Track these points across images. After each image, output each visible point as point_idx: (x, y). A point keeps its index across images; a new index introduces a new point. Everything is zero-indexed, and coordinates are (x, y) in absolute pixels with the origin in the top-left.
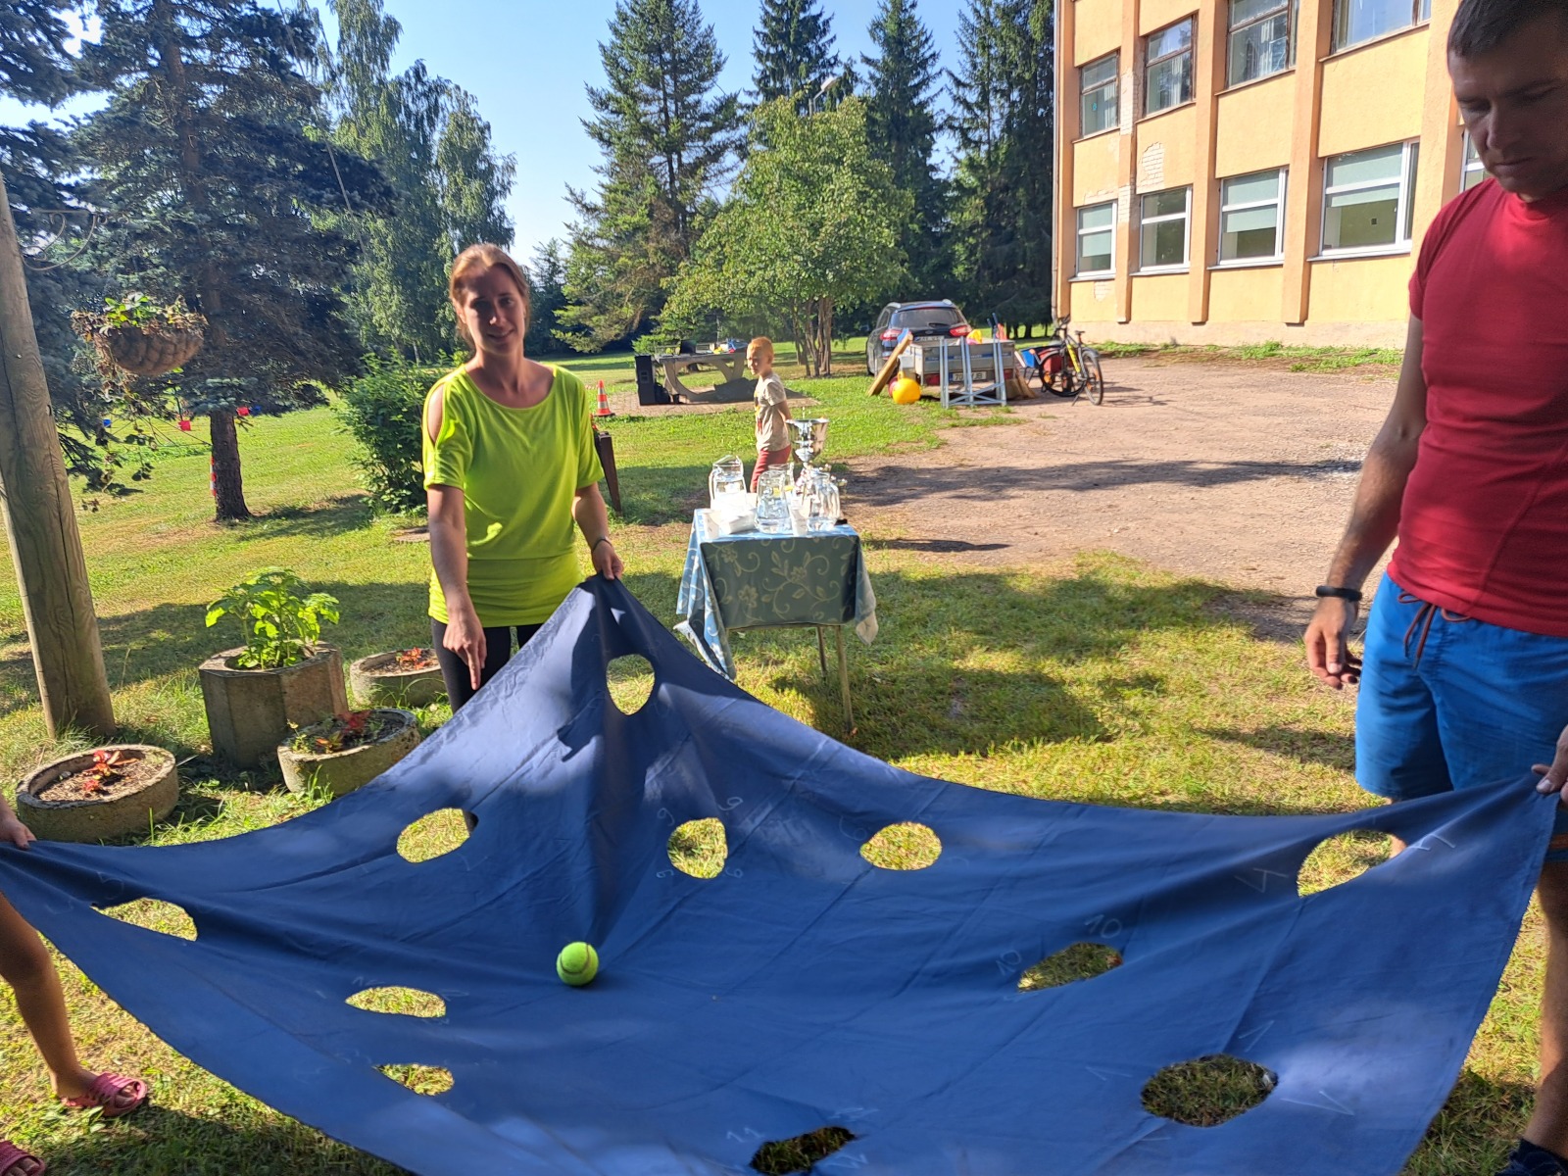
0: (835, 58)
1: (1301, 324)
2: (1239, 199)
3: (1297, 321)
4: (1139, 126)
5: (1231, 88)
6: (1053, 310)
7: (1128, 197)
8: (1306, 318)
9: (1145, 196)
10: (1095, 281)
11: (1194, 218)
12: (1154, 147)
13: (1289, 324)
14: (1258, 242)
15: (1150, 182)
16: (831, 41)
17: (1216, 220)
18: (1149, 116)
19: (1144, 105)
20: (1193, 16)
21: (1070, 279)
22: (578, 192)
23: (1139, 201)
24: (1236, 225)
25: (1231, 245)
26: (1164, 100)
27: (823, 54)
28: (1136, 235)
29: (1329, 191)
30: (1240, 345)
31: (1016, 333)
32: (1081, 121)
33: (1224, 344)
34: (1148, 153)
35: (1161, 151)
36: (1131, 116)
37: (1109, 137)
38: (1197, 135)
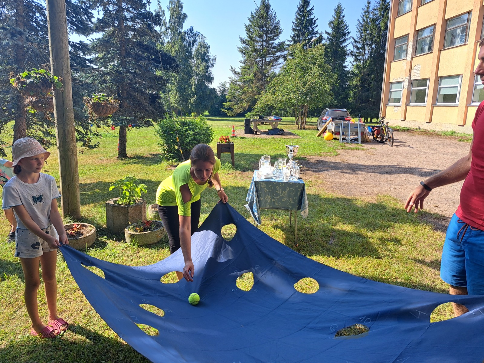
0: (317, 32)
1: (463, 126)
2: (445, 83)
3: (462, 124)
4: (413, 58)
5: (445, 48)
6: (380, 114)
7: (408, 81)
8: (465, 124)
9: (413, 80)
10: (395, 106)
11: (430, 89)
12: (418, 65)
13: (459, 125)
14: (450, 98)
15: (415, 76)
16: (316, 26)
17: (437, 90)
18: (417, 55)
19: (416, 52)
20: (435, 25)
21: (386, 105)
22: (234, 68)
23: (411, 82)
24: (443, 92)
25: (441, 98)
26: (422, 50)
27: (313, 30)
28: (409, 93)
29: (476, 83)
30: (442, 131)
31: (367, 120)
32: (394, 56)
33: (436, 130)
34: (416, 67)
35: (420, 67)
36: (411, 55)
37: (403, 61)
38: (432, 62)
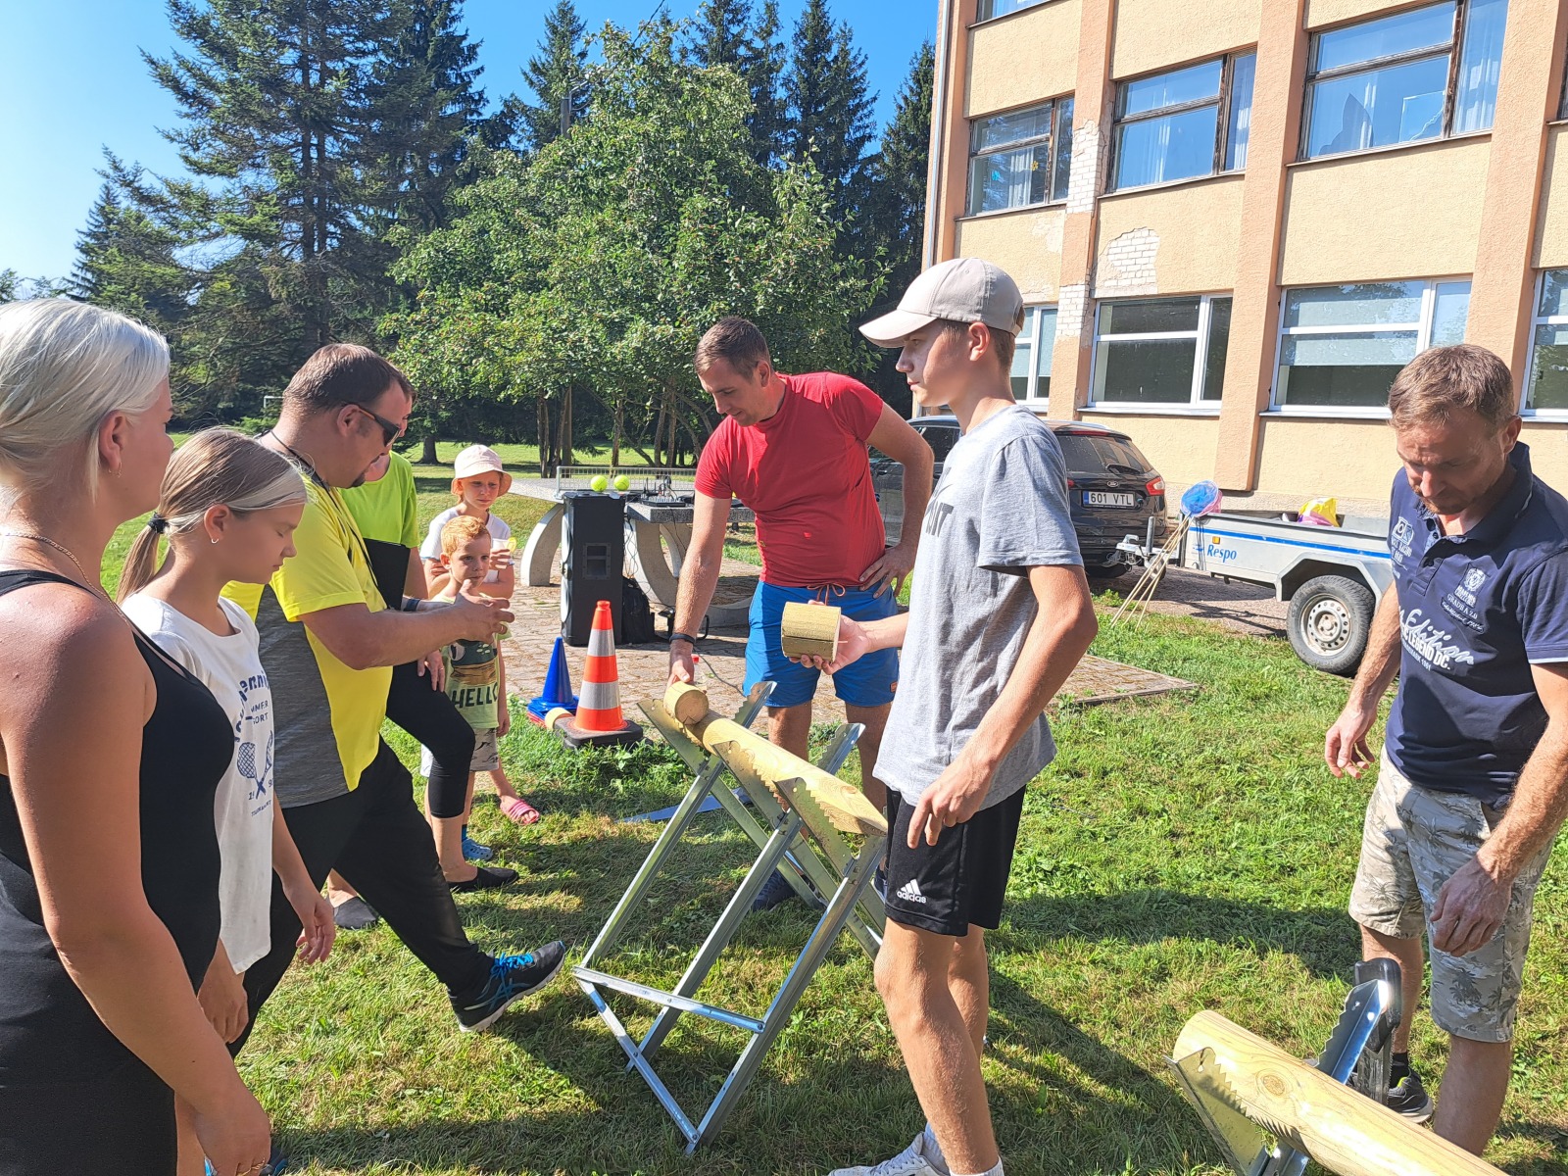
4: (1103, 205)
7: (1081, 301)
9: (1104, 302)
11: (1237, 340)
12: (1137, 234)
15: (1128, 282)
18: (1120, 191)
19: (1110, 175)
23: (1093, 304)
24: (1307, 356)
28: (1086, 355)
29: (1553, 320)
32: (968, 194)
34: (1121, 242)
35: (1148, 240)
36: (1092, 187)
37: (1034, 215)
38: (1245, 221)
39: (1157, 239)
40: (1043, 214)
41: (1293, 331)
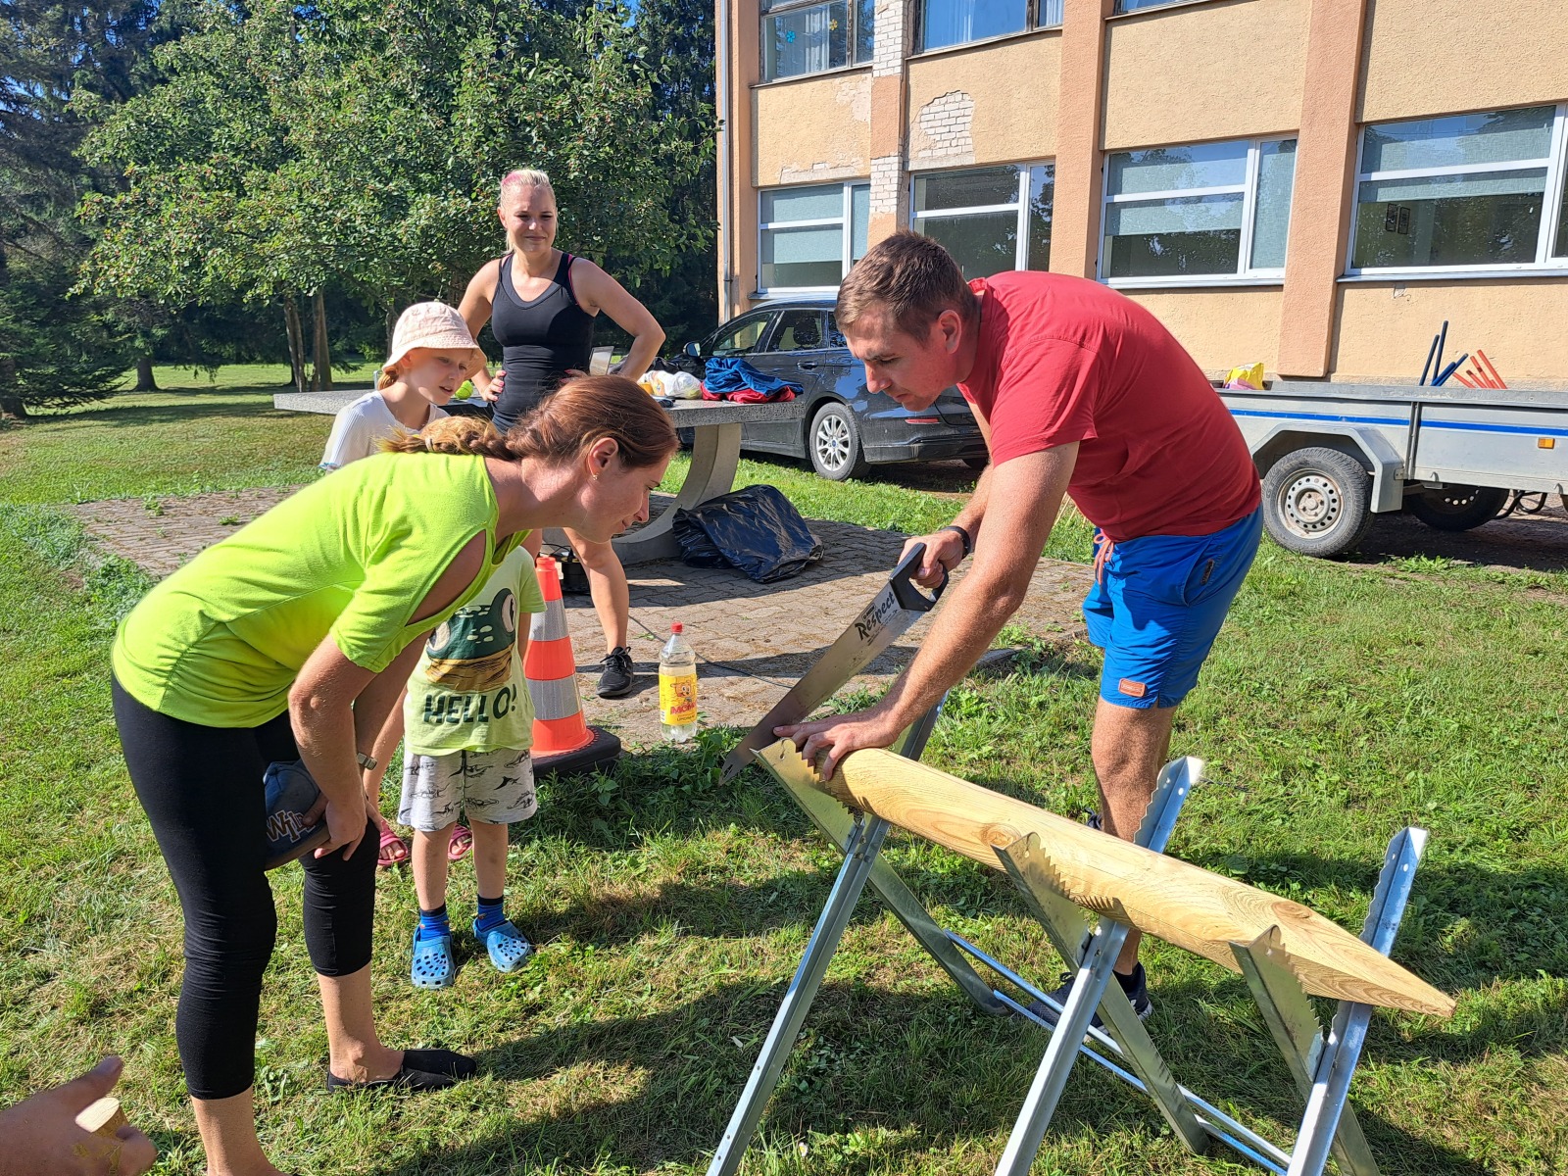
1: (1325, 378)
3: (1320, 373)
4: (912, 67)
7: (896, 176)
8: (1333, 369)
9: (920, 174)
11: (1061, 210)
12: (951, 99)
15: (942, 152)
18: (929, 51)
19: (917, 34)
21: (751, 296)
23: (907, 177)
24: (1131, 224)
32: (762, 57)
34: (933, 109)
35: (963, 105)
36: (899, 47)
37: (837, 80)
38: (1064, 80)
39: (972, 104)
40: (847, 78)
41: (1118, 198)
